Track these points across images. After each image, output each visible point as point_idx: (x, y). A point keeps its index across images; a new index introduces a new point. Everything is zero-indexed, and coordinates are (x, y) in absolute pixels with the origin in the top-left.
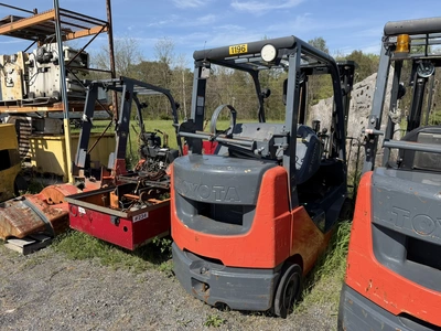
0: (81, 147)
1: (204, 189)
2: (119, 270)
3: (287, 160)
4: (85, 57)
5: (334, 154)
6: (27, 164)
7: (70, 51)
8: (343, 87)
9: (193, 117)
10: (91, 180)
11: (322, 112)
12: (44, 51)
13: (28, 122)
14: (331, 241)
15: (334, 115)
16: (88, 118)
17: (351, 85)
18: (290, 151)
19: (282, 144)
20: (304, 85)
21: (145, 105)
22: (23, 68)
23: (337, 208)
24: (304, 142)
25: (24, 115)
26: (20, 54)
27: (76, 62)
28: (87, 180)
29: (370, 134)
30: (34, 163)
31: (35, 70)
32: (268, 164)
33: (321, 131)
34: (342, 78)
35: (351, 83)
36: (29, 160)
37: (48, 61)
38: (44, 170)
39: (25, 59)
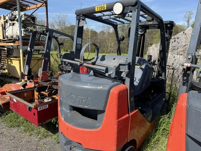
0: (26, 64)
1: (72, 97)
2: (32, 136)
3: (128, 80)
4: (34, 19)
5: (159, 74)
6: (4, 71)
7: (25, 15)
8: (166, 36)
9: (74, 50)
10: (30, 82)
11: (153, 51)
12: (12, 15)
13: (5, 50)
14: (155, 127)
15: (160, 52)
16: (31, 50)
17: (171, 36)
18: (131, 74)
19: (125, 70)
20: (143, 35)
21: (62, 44)
22: (3, 23)
23: (159, 106)
24: (141, 69)
25: (3, 47)
26: (2, 16)
27: (29, 21)
28: (28, 81)
29: (187, 67)
30: (6, 71)
31: (8, 24)
32: (115, 83)
33: (152, 61)
34: (166, 31)
35: (171, 34)
36: (4, 69)
37: (14, 20)
38: (11, 75)
39: (4, 19)
